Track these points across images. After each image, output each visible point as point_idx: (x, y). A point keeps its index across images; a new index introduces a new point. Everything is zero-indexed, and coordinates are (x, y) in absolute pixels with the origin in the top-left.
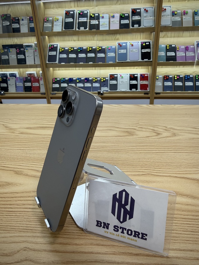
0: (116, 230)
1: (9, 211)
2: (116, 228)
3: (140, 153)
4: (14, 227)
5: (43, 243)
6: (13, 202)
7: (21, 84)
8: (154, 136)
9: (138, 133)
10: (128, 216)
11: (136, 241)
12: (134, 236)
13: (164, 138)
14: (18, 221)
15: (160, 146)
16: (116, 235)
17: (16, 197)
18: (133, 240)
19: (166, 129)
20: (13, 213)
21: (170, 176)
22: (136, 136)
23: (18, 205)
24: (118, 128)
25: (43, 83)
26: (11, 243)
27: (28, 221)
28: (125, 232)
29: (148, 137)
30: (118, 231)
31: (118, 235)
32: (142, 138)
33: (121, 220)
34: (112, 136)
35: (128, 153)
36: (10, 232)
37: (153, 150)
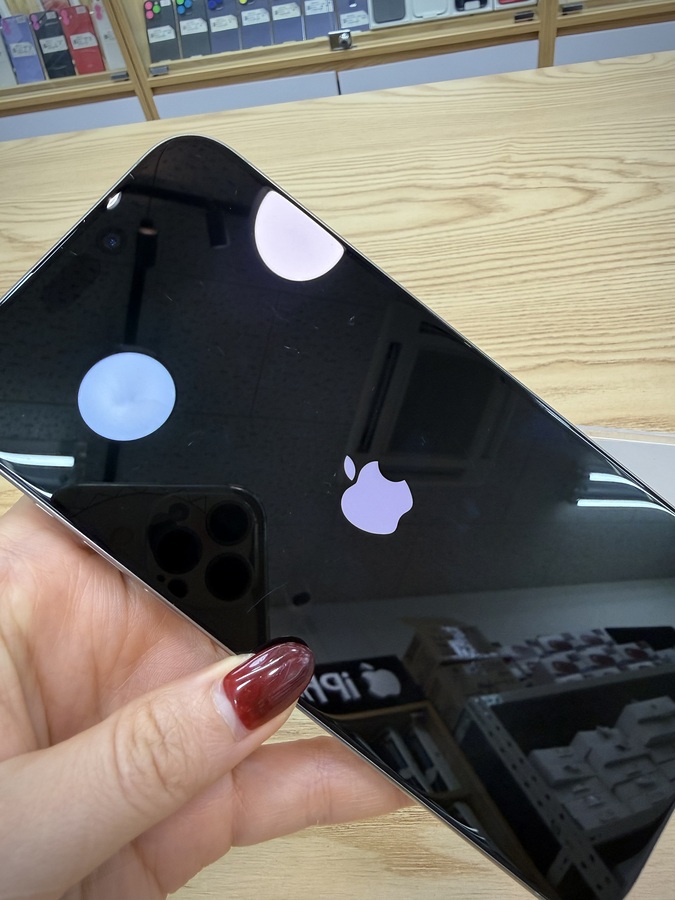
3: (525, 281)
7: (25, 49)
8: (573, 205)
9: (507, 199)
13: (613, 206)
15: (597, 244)
19: (622, 167)
21: (644, 359)
22: (501, 214)
24: (429, 188)
25: (111, 30)
29: (551, 211)
32: (527, 217)
34: (410, 226)
35: (475, 287)
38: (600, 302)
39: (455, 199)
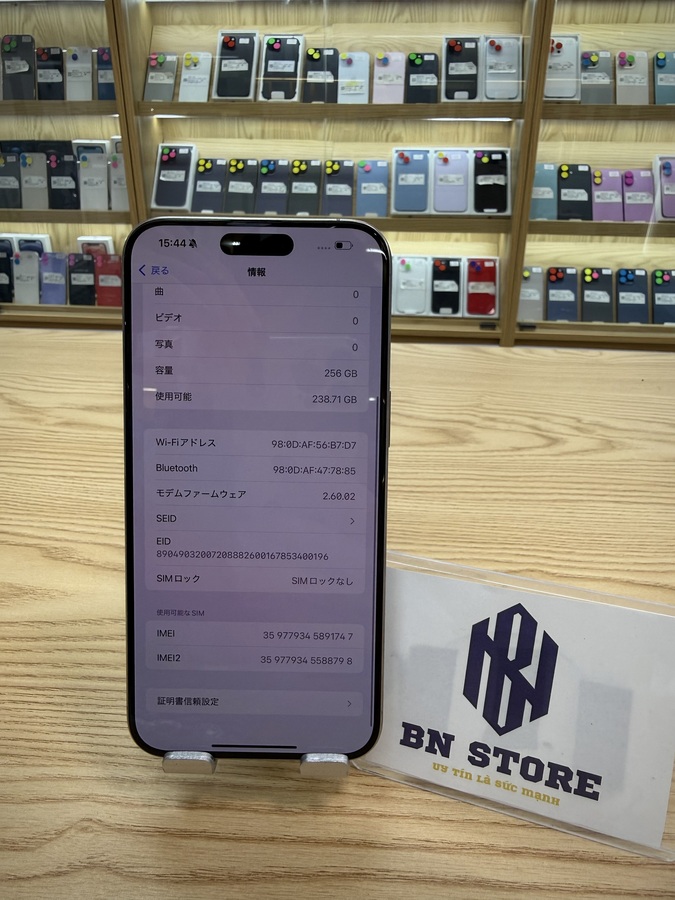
0: (477, 758)
1: (21, 687)
2: (479, 754)
3: (496, 500)
4: (43, 745)
5: (156, 805)
6: (38, 655)
7: (57, 279)
10: (528, 707)
11: (556, 802)
12: (551, 783)
13: (573, 453)
14: (58, 721)
16: (478, 781)
17: (48, 638)
18: (546, 798)
19: (579, 425)
20: (39, 692)
21: (609, 578)
22: (476, 446)
23: (55, 665)
26: (31, 801)
27: (97, 723)
28: (514, 767)
29: (519, 449)
30: (485, 763)
31: (487, 781)
32: (498, 451)
33: (502, 722)
35: (450, 498)
36: (27, 761)
37: (539, 491)
38: (565, 526)
39: (433, 428)
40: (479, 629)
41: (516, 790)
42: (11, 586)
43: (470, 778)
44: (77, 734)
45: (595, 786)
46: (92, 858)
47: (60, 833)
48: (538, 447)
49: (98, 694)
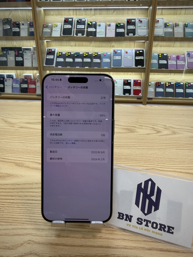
0: (139, 222)
1: (10, 203)
2: (140, 221)
3: (143, 149)
4: (17, 219)
5: (49, 236)
6: (15, 194)
7: (17, 86)
9: (138, 130)
10: (153, 207)
11: (161, 235)
12: (160, 229)
13: (164, 135)
14: (21, 212)
15: (161, 143)
16: (140, 229)
17: (17, 189)
18: (159, 234)
19: (165, 127)
20: (15, 204)
21: (175, 171)
22: (137, 133)
23: (20, 196)
25: (40, 85)
26: (13, 235)
27: (31, 213)
28: (150, 225)
29: (149, 134)
30: (141, 224)
31: (142, 229)
32: (143, 135)
33: (146, 212)
35: (130, 148)
36: (12, 224)
37: (155, 146)
38: (162, 156)
39: (125, 128)
40: (139, 185)
41: (150, 231)
42: (7, 174)
43: (137, 228)
44: (26, 216)
45: (172, 230)
46: (31, 251)
47: (22, 244)
48: (154, 134)
49: (32, 205)
